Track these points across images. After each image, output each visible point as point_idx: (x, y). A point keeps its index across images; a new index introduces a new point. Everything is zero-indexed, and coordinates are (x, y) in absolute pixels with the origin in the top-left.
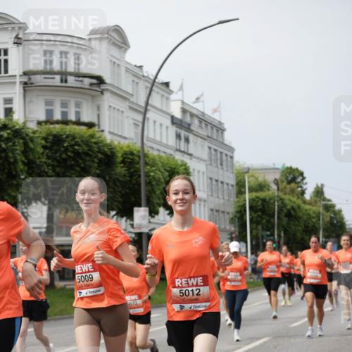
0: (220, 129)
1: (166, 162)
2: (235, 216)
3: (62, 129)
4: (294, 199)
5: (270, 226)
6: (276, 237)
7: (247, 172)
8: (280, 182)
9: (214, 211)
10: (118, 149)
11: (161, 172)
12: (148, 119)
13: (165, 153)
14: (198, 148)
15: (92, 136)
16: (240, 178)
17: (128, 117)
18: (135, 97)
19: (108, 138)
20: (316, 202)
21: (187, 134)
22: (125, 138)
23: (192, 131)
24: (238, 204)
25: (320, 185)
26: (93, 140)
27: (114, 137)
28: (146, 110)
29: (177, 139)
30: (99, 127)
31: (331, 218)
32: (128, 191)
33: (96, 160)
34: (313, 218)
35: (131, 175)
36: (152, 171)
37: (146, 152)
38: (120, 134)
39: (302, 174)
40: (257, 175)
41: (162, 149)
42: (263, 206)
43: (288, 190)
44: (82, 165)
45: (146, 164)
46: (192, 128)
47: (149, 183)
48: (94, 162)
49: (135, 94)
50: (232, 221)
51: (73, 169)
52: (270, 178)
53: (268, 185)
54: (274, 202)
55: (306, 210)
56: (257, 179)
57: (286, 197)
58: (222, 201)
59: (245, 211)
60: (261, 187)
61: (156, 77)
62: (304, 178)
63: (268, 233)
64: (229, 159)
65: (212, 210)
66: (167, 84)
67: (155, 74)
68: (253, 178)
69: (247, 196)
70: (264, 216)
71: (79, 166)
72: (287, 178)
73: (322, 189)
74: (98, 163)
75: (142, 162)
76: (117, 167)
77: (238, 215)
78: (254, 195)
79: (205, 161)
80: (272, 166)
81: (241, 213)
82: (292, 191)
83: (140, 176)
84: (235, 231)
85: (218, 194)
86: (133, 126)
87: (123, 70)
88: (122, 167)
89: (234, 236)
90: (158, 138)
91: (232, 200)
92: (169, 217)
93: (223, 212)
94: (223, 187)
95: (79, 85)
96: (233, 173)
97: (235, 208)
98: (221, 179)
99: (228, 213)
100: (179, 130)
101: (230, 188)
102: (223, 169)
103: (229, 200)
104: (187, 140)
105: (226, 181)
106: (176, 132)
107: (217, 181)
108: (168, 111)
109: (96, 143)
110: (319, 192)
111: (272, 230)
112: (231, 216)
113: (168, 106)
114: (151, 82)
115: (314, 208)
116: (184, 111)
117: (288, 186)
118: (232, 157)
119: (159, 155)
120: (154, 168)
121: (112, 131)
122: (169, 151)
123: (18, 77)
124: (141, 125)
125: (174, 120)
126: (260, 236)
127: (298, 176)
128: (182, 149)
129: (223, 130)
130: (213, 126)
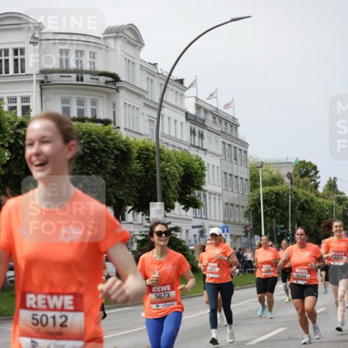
0: (234, 124)
1: (181, 158)
2: (250, 210)
3: (79, 126)
4: (308, 192)
5: (284, 219)
6: (290, 230)
7: (262, 166)
8: (293, 176)
9: (229, 205)
10: (134, 145)
11: (177, 167)
12: (163, 115)
13: (180, 148)
14: (213, 143)
15: (108, 133)
16: (254, 173)
17: (143, 114)
18: (149, 94)
19: (124, 134)
20: (329, 195)
21: (201, 129)
22: (141, 134)
23: (207, 126)
24: (253, 198)
25: (332, 179)
26: (109, 137)
27: (130, 134)
28: (161, 106)
29: (191, 134)
30: (115, 125)
31: (344, 210)
32: (144, 186)
33: (112, 157)
34: (327, 211)
35: (147, 171)
36: (167, 167)
37: (161, 147)
38: (135, 130)
39: (315, 168)
40: (271, 170)
41: (177, 144)
42: (277, 199)
43: (301, 184)
44: (99, 162)
45: (161, 159)
46: (206, 123)
47: (164, 178)
48: (110, 158)
49: (149, 91)
50: (246, 214)
51: (90, 165)
52: (284, 172)
53: (282, 179)
54: (288, 196)
55: (319, 203)
56: (271, 173)
57: (300, 191)
58: (236, 195)
59: (260, 204)
60: (275, 181)
61: (170, 74)
62: (317, 172)
63: (282, 226)
64: (243, 154)
65: (227, 204)
66: (181, 81)
67: (169, 71)
68: (267, 172)
69: (261, 190)
70: (278, 210)
71: (95, 162)
72: (300, 172)
73: (335, 182)
74: (113, 159)
75: (157, 158)
76: (133, 163)
77: (253, 209)
78: (268, 189)
79: (219, 156)
80: (285, 161)
81: (255, 207)
82: (306, 184)
83: (155, 171)
84: (250, 225)
85: (232, 188)
86: (148, 123)
87: (138, 67)
88: (138, 163)
89: (248, 229)
90: (173, 134)
91: (246, 194)
92: (184, 211)
93: (238, 206)
94: (238, 181)
95: (94, 83)
96: (247, 167)
97: (249, 201)
98: (235, 173)
99: (243, 207)
100: (193, 126)
101: (244, 182)
102: (237, 164)
103: (243, 194)
104: (201, 136)
105: (240, 175)
106: (191, 127)
107: (231, 175)
108: (183, 108)
109: (112, 140)
110: (332, 185)
111: (286, 223)
112: (246, 209)
113: (182, 102)
114: (166, 78)
115: (327, 201)
116: (198, 107)
117: (302, 180)
118: (245, 152)
119: (174, 151)
120: (169, 164)
121: (127, 127)
122: (184, 147)
123: (34, 76)
124: (156, 121)
125: (188, 116)
126: (274, 229)
127: (312, 170)
128: (197, 144)
129: (237, 126)
130: (227, 122)
